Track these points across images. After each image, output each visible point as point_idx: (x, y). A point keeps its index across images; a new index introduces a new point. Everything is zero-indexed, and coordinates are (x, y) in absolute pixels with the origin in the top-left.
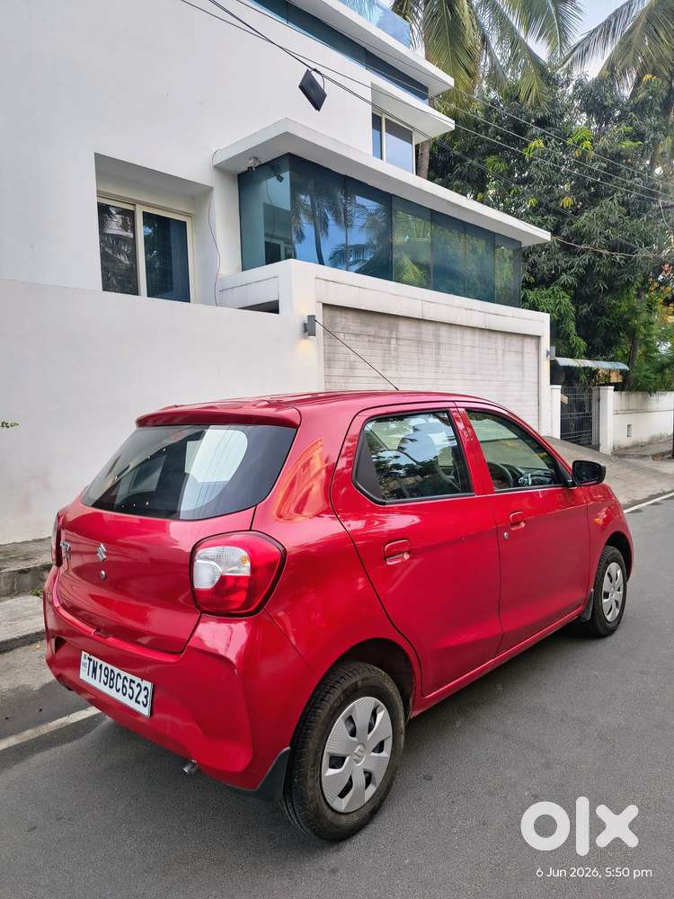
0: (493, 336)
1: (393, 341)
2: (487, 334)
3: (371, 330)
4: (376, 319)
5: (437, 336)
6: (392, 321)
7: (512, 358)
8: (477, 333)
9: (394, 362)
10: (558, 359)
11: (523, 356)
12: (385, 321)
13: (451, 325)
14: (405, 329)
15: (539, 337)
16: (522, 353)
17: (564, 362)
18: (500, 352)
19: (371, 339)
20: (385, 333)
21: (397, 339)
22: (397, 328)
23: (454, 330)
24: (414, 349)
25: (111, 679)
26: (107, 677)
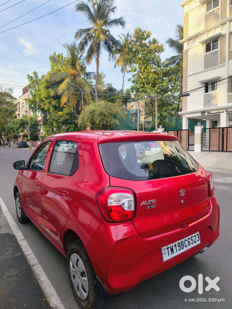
25: (182, 245)
26: (180, 246)
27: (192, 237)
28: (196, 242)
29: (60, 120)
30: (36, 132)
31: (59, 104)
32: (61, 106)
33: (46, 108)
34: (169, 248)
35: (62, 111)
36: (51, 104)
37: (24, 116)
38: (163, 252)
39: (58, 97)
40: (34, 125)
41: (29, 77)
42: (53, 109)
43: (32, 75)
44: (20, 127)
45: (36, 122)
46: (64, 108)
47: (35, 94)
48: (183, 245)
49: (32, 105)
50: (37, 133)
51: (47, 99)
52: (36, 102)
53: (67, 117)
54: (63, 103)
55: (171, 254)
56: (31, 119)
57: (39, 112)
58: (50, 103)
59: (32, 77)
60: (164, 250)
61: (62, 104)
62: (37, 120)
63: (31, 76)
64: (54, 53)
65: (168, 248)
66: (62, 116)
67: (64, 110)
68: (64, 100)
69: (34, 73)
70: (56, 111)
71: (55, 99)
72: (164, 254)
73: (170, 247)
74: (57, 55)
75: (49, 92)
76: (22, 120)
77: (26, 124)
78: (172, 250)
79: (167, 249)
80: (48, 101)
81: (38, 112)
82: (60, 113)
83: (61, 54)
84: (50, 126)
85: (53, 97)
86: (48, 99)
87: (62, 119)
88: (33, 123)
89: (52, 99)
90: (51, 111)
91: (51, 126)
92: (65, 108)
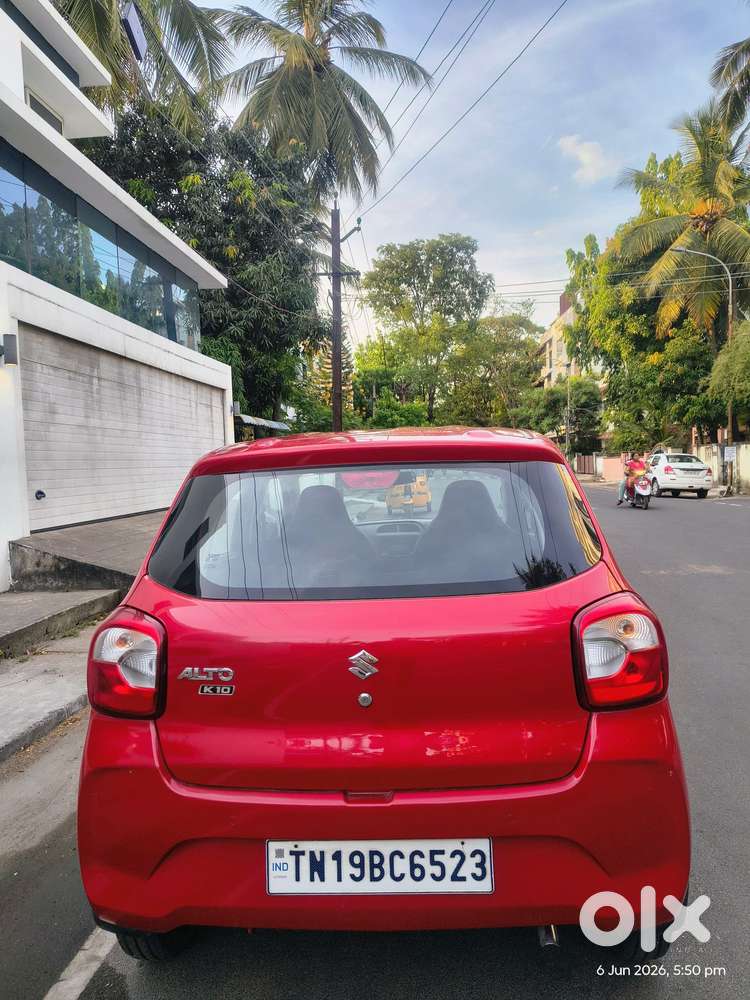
0: (187, 384)
1: (95, 381)
2: (181, 382)
3: (72, 364)
4: (77, 350)
5: (137, 379)
6: (93, 354)
7: (203, 411)
8: (174, 379)
9: (97, 407)
10: (243, 416)
11: (212, 410)
12: (85, 353)
13: (150, 367)
14: (106, 366)
15: (223, 391)
16: (211, 406)
17: (247, 419)
18: (193, 404)
19: (72, 375)
20: (86, 370)
21: (99, 379)
22: (99, 366)
23: (153, 373)
24: (117, 393)
25: (373, 866)
26: (361, 866)
27: (442, 852)
28: (463, 879)
29: (653, 381)
30: (592, 426)
31: (652, 328)
32: (660, 335)
33: (608, 346)
34: (303, 853)
35: (661, 350)
36: (623, 332)
37: (560, 380)
38: (272, 859)
39: (647, 307)
40: (586, 405)
41: (571, 255)
42: (632, 347)
43: (580, 248)
44: (546, 415)
45: (591, 394)
46: (667, 339)
47: (587, 309)
48: (379, 866)
49: (577, 343)
50: (597, 428)
51: (611, 317)
52: (587, 332)
53: (680, 369)
54: (668, 322)
55: (312, 879)
56: (579, 386)
57: (596, 362)
58: (621, 329)
59: (581, 256)
60: (280, 853)
61: (663, 328)
62: (595, 387)
63: (576, 253)
64: (650, 161)
65: (297, 854)
66: (660, 368)
67: (669, 347)
68: (669, 311)
69: (586, 240)
70: (642, 354)
71: (639, 312)
72: (277, 867)
73: (307, 854)
74: (660, 161)
75: (619, 294)
76: (551, 393)
77: (561, 404)
78: (317, 867)
79: (292, 853)
80: (617, 322)
81: (592, 363)
82: (654, 358)
83: (676, 158)
84: (630, 404)
85: (630, 309)
86: (616, 317)
87: (660, 377)
88: (582, 401)
89: (628, 316)
90: (624, 354)
91: (632, 406)
92: (673, 338)
